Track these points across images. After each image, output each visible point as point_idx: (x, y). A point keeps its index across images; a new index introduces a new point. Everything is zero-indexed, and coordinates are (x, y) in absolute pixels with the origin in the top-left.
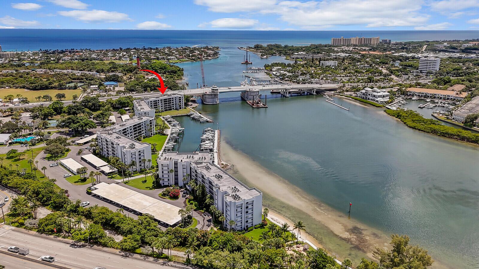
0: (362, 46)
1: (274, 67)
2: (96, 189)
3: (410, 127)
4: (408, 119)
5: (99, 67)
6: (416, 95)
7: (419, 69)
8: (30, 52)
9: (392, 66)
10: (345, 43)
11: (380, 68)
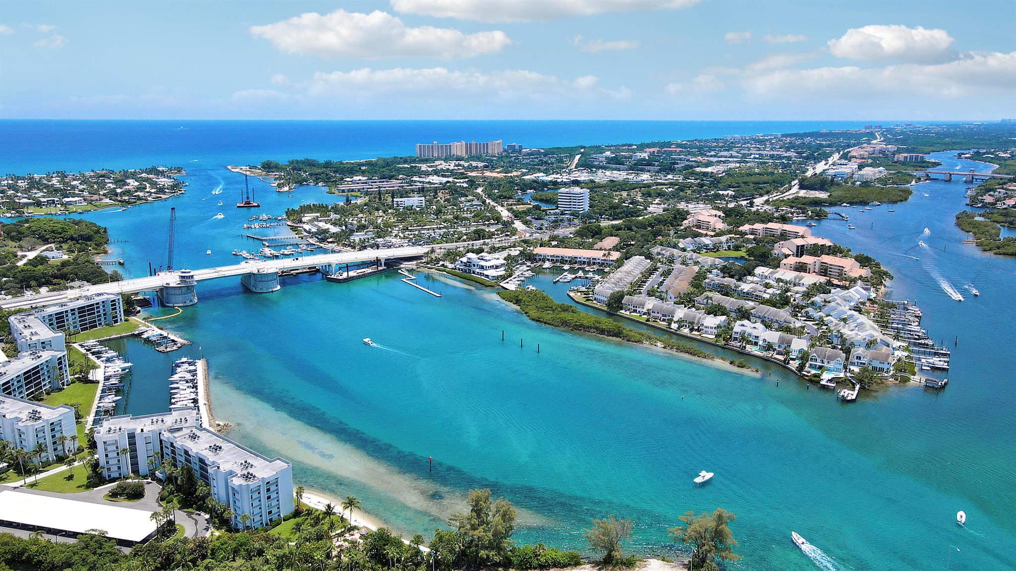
1: (305, 215)
4: (531, 305)
6: (548, 260)
7: (559, 208)
9: (519, 203)
10: (442, 152)
11: (499, 208)
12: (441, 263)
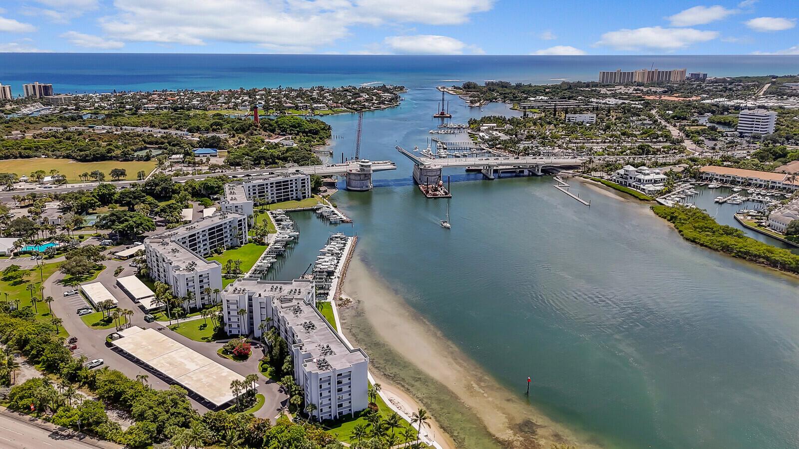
0: (653, 85)
1: (484, 125)
2: (120, 337)
3: (687, 239)
4: (688, 224)
5: (193, 123)
6: (716, 179)
7: (738, 130)
8: (97, 94)
9: (693, 124)
10: (624, 79)
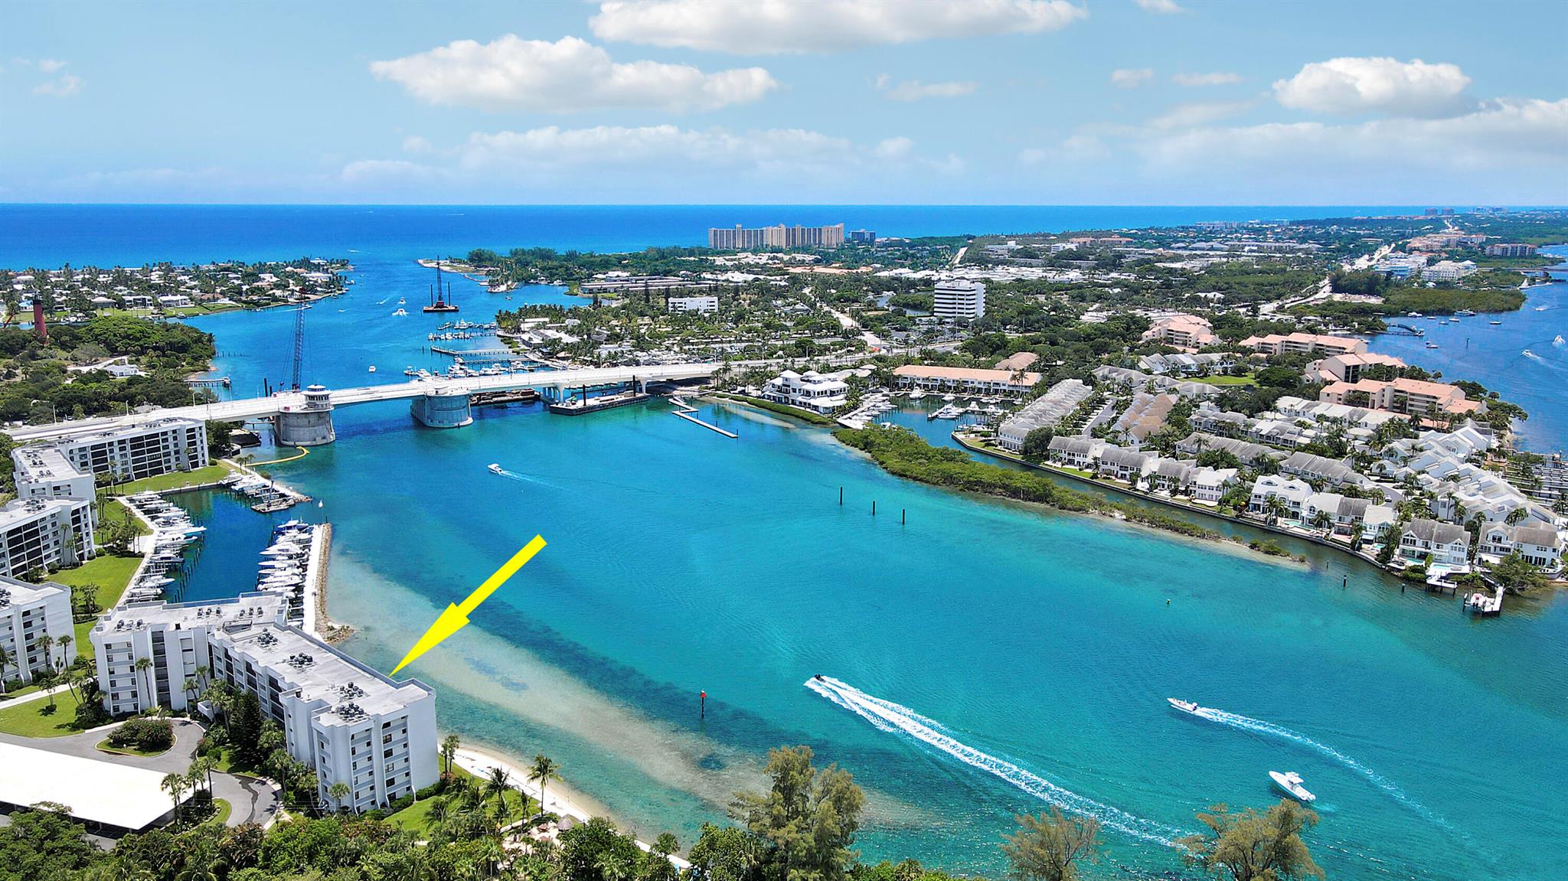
0: (796, 250)
1: (526, 320)
4: (891, 451)
6: (918, 385)
7: (935, 314)
9: (870, 308)
10: (749, 241)
11: (837, 314)
12: (740, 389)
